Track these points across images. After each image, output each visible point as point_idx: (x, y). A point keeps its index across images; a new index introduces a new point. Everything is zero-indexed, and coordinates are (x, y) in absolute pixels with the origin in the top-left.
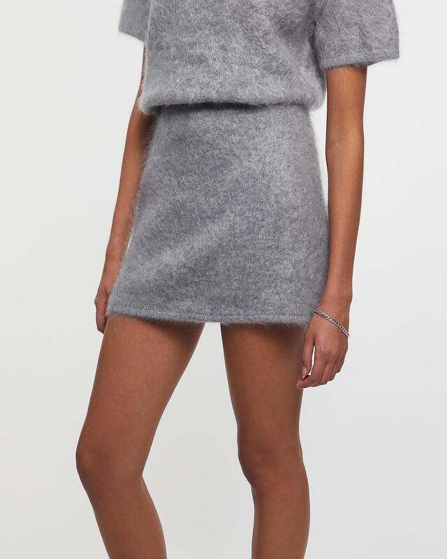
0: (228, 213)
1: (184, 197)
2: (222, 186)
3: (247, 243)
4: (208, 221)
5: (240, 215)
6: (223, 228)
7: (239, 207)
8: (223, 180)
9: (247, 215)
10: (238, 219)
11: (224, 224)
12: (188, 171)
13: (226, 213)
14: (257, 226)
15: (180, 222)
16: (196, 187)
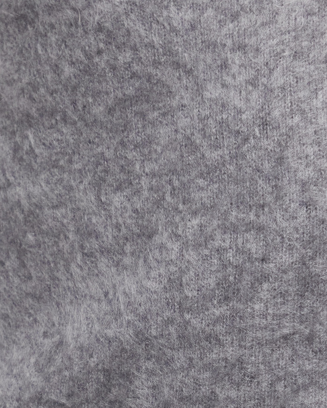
0: (163, 237)
1: (36, 190)
2: (146, 158)
3: (219, 328)
4: (103, 263)
5: (197, 246)
6: (150, 284)
7: (195, 222)
8: (149, 141)
9: (217, 244)
10: (191, 256)
11: (153, 274)
12: (42, 112)
13: (157, 239)
14: (247, 278)
15: (24, 265)
16: (70, 161)
